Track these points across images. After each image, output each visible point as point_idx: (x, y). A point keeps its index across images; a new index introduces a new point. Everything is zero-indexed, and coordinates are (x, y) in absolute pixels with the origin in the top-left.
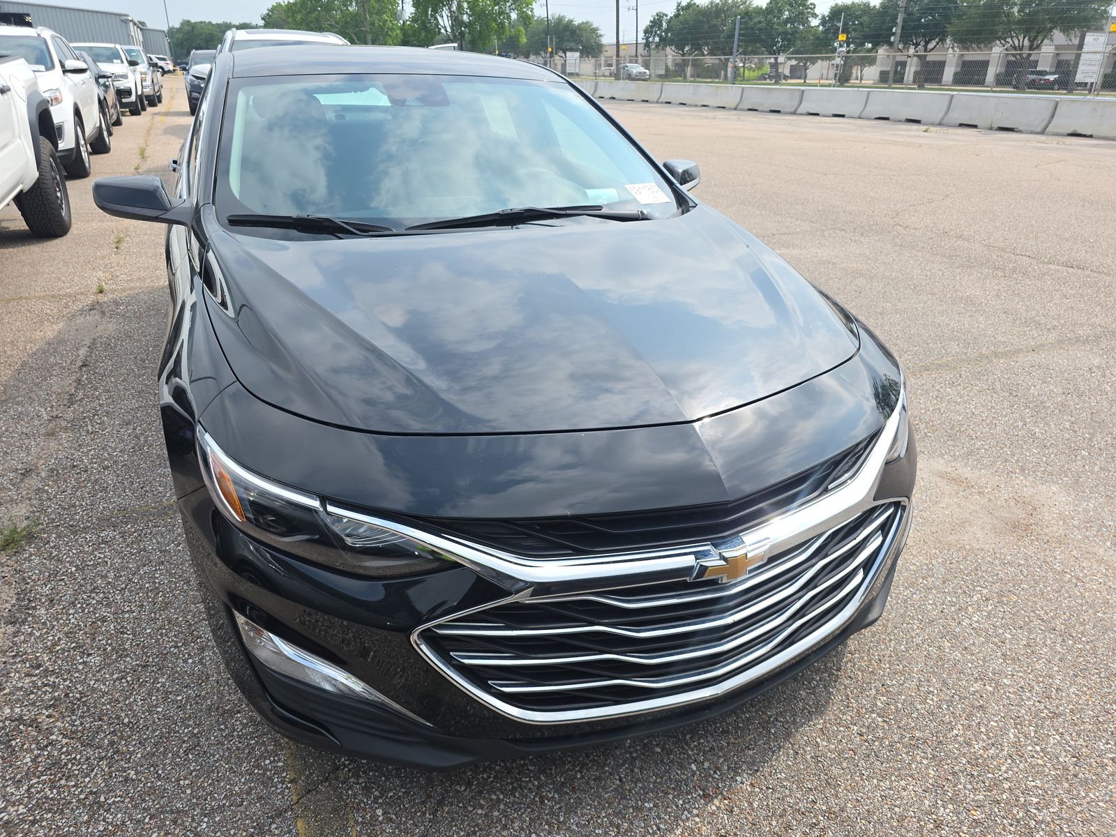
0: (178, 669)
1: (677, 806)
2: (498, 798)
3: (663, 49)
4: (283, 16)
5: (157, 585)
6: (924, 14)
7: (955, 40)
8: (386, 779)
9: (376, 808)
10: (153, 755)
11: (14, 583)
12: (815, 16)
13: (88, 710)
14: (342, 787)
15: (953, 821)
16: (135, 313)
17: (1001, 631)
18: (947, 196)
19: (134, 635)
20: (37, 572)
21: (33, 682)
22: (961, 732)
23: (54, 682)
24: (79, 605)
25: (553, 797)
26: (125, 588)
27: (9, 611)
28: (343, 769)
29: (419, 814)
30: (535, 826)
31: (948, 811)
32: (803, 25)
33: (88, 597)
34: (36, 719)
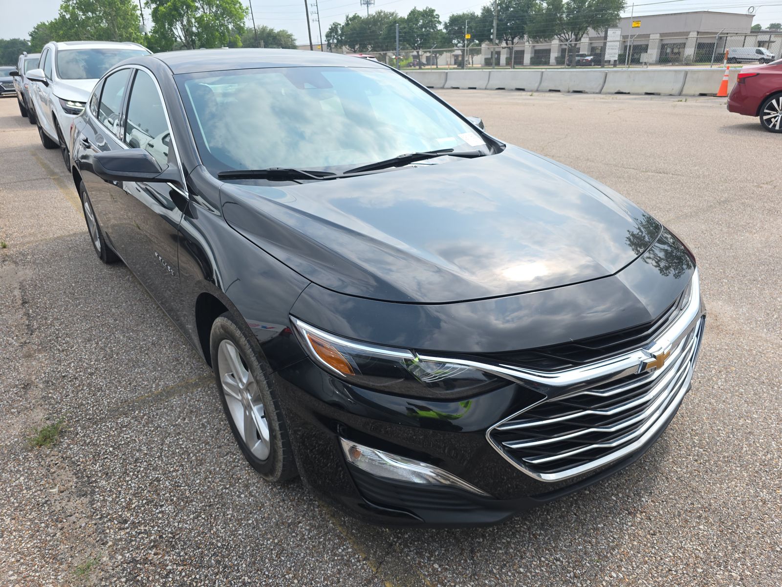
0: (237, 503)
1: (617, 523)
2: (507, 541)
3: (340, 48)
4: (47, 32)
5: (185, 449)
6: (509, 20)
7: (529, 37)
8: (428, 544)
9: (433, 564)
10: (254, 563)
11: (67, 467)
12: (440, 22)
13: (185, 543)
14: (402, 556)
15: (771, 498)
16: (43, 260)
17: (737, 388)
18: (567, 135)
19: (188, 486)
20: (81, 456)
21: (128, 533)
22: (748, 449)
23: (145, 530)
24: (131, 474)
25: (541, 533)
26: (161, 456)
27: (76, 487)
28: (395, 545)
29: (462, 561)
30: (540, 553)
31: (765, 493)
32: (433, 29)
33: (135, 466)
34: (147, 558)
